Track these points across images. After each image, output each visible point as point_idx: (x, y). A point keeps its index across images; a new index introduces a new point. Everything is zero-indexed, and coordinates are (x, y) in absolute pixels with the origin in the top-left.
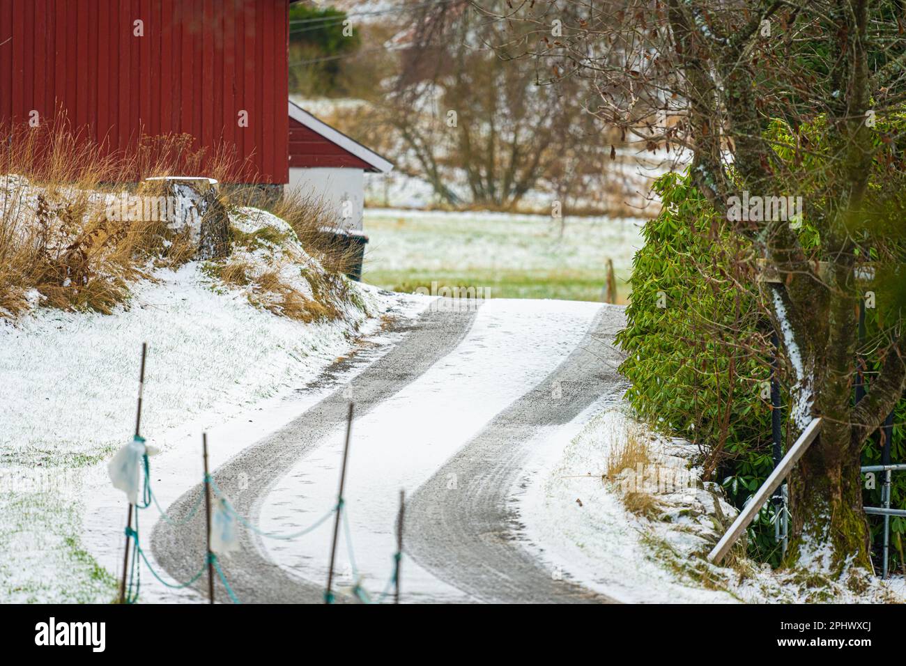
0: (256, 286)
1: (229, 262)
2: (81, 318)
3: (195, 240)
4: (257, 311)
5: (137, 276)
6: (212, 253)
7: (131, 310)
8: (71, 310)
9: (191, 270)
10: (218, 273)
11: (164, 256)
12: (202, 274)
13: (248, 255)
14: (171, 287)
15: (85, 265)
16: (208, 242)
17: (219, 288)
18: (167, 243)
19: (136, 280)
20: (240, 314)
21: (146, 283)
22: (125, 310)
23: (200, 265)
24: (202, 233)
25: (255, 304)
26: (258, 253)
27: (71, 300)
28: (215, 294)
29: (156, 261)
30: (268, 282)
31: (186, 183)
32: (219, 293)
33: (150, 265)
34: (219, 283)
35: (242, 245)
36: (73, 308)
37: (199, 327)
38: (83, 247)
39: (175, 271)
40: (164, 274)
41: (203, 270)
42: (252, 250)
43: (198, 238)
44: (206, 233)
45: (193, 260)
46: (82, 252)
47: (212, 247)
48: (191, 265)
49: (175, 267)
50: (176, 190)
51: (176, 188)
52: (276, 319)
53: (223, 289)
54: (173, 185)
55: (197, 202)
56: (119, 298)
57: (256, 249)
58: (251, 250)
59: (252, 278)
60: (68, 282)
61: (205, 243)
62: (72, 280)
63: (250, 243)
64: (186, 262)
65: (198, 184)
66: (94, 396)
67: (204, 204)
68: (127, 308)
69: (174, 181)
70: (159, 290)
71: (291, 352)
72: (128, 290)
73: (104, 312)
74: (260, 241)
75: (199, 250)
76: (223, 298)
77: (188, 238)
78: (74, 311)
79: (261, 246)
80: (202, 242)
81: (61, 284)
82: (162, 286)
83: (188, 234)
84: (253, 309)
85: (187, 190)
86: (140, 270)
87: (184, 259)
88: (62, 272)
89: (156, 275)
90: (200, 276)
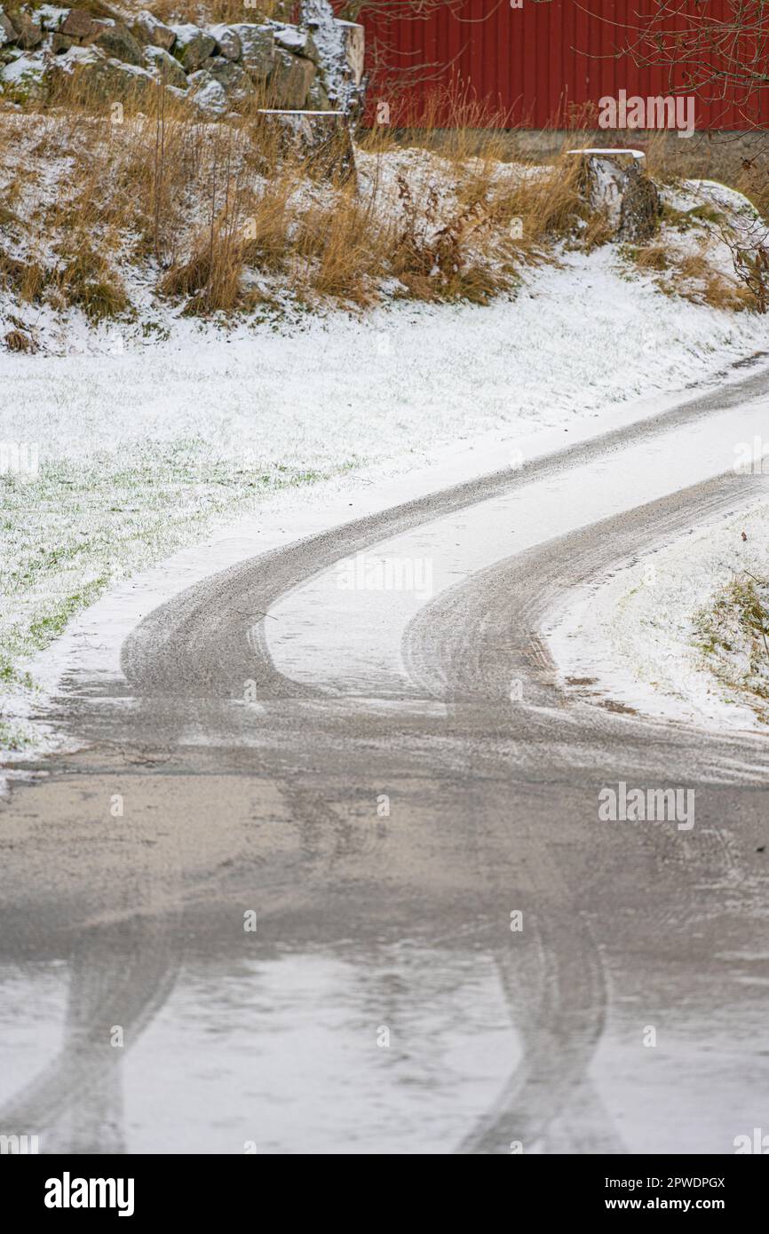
0: (678, 271)
1: (654, 245)
2: (448, 309)
3: (614, 220)
4: (669, 300)
5: (538, 260)
6: (634, 234)
7: (517, 300)
8: (437, 301)
9: (606, 255)
10: (633, 256)
11: (578, 237)
12: (617, 258)
13: (677, 236)
14: (579, 273)
15: (454, 252)
16: (629, 222)
17: (629, 274)
18: (582, 224)
19: (538, 265)
20: (644, 304)
21: (549, 269)
22: (510, 300)
23: (617, 248)
24: (622, 212)
25: (668, 293)
26: (691, 233)
27: (440, 291)
28: (623, 281)
29: (567, 244)
30: (694, 266)
31: (606, 157)
32: (629, 279)
33: (559, 248)
34: (631, 267)
35: (673, 225)
36: (440, 299)
37: (586, 320)
38: (453, 233)
39: (588, 255)
40: (575, 258)
41: (619, 253)
42: (684, 230)
43: (618, 217)
44: (627, 212)
45: (611, 242)
46: (452, 238)
47: (633, 228)
48: (608, 247)
49: (588, 250)
50: (595, 165)
51: (595, 162)
52: (692, 307)
53: (634, 275)
54: (591, 159)
55: (617, 178)
56: (504, 286)
57: (688, 228)
58: (682, 231)
59: (673, 263)
60: (435, 270)
61: (626, 224)
62: (441, 269)
63: (682, 222)
64: (602, 244)
65: (619, 158)
66: (405, 401)
67: (626, 180)
68: (512, 297)
69: (592, 155)
70: (564, 276)
71: (691, 346)
72: (519, 277)
73: (481, 303)
74: (695, 220)
75: (619, 231)
76: (630, 285)
77: (608, 218)
78: (441, 303)
79: (695, 225)
80: (622, 223)
81: (428, 273)
82: (568, 272)
83: (607, 214)
84: (664, 297)
85: (607, 165)
86: (543, 254)
87: (600, 241)
88: (427, 262)
89: (562, 260)
90: (614, 260)
